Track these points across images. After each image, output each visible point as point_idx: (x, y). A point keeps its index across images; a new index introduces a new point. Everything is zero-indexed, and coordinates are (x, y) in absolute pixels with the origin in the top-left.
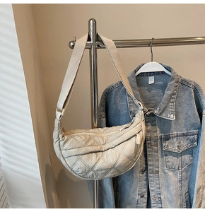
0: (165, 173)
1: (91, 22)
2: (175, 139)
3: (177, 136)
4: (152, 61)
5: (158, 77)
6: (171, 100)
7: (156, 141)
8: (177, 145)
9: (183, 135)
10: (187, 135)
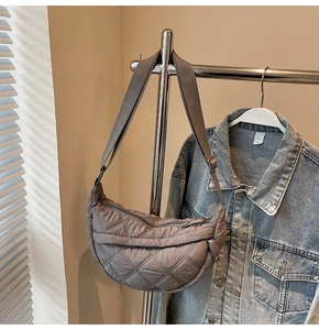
0: (251, 303)
2: (278, 253)
3: (284, 249)
4: (262, 106)
5: (271, 135)
6: (281, 182)
7: (246, 242)
8: (280, 265)
9: (296, 253)
10: (303, 255)
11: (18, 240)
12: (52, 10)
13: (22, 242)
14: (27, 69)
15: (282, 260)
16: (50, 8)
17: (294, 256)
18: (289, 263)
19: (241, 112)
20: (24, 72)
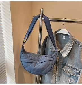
1: (41, 9)
2: (68, 67)
3: (70, 67)
4: (64, 29)
5: (67, 37)
8: (69, 71)
9: (73, 68)
10: (75, 69)
11: (3, 63)
12: (11, 3)
13: (4, 64)
14: (5, 18)
15: (69, 69)
16: (11, 2)
17: (72, 69)
18: (71, 71)
19: (59, 30)
20: (4, 19)
